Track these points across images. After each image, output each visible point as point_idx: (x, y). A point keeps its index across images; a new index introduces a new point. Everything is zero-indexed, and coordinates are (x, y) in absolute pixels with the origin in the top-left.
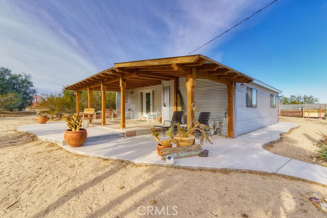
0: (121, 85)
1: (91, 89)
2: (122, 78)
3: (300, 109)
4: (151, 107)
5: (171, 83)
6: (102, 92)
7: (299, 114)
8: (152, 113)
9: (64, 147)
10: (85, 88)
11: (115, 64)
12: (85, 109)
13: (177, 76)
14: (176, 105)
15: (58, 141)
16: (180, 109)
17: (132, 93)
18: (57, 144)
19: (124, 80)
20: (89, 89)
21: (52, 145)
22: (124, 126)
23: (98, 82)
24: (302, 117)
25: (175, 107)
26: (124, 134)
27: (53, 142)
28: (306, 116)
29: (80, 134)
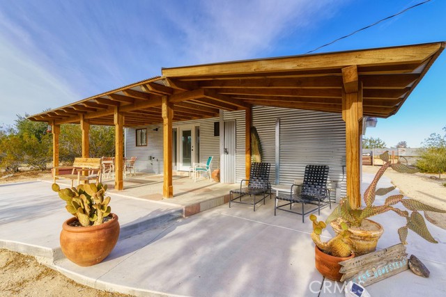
0: (164, 114)
1: (88, 122)
2: (168, 100)
3: (369, 154)
4: (193, 154)
5: (241, 115)
6: (117, 127)
7: (368, 161)
8: (194, 164)
9: (58, 268)
10: (74, 118)
11: (163, 69)
12: (77, 159)
13: (252, 102)
14: (250, 151)
15: (37, 250)
16: (257, 158)
17: (157, 130)
18: (32, 258)
19: (170, 105)
20: (84, 120)
21: (19, 260)
22: (170, 194)
23: (106, 107)
24: (372, 164)
25: (248, 155)
26: (181, 211)
27: (22, 250)
28: (376, 164)
29: (107, 231)
